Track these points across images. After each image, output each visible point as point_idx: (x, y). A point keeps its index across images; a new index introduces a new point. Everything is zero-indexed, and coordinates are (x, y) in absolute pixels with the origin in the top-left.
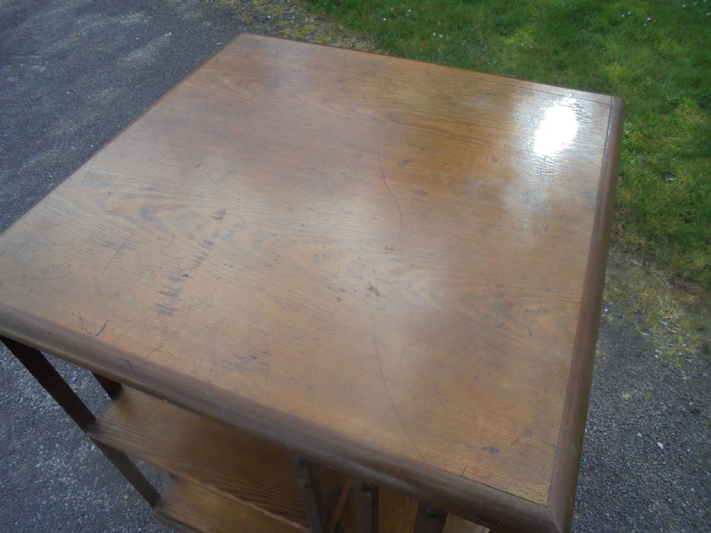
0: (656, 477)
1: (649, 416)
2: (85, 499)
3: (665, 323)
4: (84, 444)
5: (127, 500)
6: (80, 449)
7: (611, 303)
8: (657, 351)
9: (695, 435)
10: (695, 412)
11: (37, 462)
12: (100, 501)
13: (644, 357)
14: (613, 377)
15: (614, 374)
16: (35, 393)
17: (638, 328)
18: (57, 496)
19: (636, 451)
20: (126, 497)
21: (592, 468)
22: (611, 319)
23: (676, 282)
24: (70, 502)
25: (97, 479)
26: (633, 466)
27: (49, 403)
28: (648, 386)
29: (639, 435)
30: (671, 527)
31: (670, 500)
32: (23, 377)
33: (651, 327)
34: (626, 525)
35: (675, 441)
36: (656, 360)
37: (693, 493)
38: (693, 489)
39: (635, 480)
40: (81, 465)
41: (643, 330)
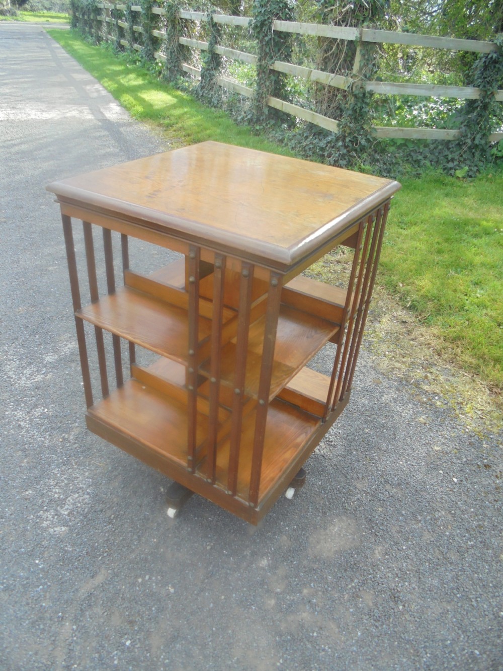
0: (446, 497)
1: (452, 462)
2: (33, 436)
3: (479, 412)
4: (41, 408)
5: (61, 442)
6: (37, 410)
7: (442, 395)
8: (468, 427)
9: (483, 479)
10: (487, 466)
11: (6, 411)
12: (43, 439)
13: (458, 429)
14: (431, 436)
15: (432, 435)
16: (15, 375)
17: (457, 412)
18: (15, 431)
19: (435, 480)
20: (61, 440)
21: (399, 484)
22: (438, 403)
23: (494, 390)
24: (23, 436)
25: (44, 427)
26: (430, 488)
27: (23, 382)
28: (456, 445)
29: (441, 472)
30: (450, 527)
31: (453, 512)
32: (9, 365)
33: (468, 413)
34: (415, 520)
35: (467, 479)
36: (466, 432)
37: (473, 512)
38: (472, 510)
39: (430, 497)
40: (35, 418)
41: (462, 414)
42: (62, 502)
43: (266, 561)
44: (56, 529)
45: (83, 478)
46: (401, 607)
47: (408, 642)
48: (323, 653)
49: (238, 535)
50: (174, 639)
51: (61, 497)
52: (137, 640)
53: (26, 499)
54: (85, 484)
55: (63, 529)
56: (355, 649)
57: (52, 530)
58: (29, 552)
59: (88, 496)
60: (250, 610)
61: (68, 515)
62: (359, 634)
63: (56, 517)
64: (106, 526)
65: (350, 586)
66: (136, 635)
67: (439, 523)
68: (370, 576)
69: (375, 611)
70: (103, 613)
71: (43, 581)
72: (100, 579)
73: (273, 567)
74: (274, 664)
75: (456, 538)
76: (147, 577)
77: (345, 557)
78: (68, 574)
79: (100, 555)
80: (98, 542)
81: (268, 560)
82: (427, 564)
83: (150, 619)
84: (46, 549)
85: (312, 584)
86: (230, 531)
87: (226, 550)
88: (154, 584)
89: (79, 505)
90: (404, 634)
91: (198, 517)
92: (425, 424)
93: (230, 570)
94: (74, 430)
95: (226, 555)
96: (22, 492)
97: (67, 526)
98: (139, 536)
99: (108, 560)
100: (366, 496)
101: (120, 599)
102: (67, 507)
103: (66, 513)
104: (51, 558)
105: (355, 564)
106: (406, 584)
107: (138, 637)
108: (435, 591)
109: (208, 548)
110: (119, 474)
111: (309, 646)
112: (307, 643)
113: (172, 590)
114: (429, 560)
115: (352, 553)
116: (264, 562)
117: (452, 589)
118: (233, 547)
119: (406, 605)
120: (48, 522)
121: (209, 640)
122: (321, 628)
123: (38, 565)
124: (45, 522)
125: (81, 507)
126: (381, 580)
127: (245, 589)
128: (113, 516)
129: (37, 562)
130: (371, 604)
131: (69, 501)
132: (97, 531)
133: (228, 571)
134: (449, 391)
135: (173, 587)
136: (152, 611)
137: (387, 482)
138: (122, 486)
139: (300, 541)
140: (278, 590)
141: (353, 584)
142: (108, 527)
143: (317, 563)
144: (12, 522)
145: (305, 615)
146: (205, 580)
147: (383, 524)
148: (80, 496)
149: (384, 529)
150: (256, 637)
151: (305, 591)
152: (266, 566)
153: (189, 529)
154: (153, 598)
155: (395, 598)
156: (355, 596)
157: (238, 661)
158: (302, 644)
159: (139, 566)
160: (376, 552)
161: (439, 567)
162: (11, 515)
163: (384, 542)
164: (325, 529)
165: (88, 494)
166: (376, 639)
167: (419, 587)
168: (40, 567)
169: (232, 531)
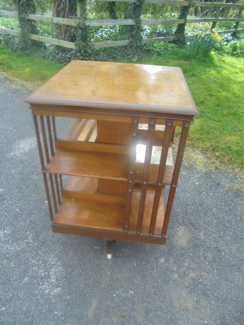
0: (212, 203)
1: (206, 188)
2: (7, 248)
3: (203, 163)
5: (26, 245)
7: (185, 160)
9: (220, 190)
10: (218, 184)
12: (14, 248)
13: (200, 173)
14: (192, 179)
17: (195, 166)
19: (204, 197)
20: (25, 244)
21: (193, 204)
22: (186, 164)
23: (203, 152)
25: (10, 241)
26: (205, 201)
28: (203, 180)
29: (204, 193)
30: (220, 214)
31: (218, 207)
33: (199, 165)
34: (207, 216)
35: (215, 193)
36: (203, 173)
37: (224, 205)
38: (224, 204)
39: (207, 204)
40: (2, 238)
41: (197, 166)
42: (48, 276)
43: (162, 259)
44: (54, 291)
45: (52, 259)
46: (223, 253)
47: (234, 265)
48: (208, 286)
49: (144, 253)
50: (147, 313)
51: (46, 273)
52: (132, 323)
53: (27, 284)
54: (54, 262)
55: (59, 289)
56: (218, 278)
57: (53, 293)
58: (48, 310)
59: (60, 267)
60: (170, 284)
61: (56, 281)
62: (216, 271)
63: (50, 285)
64: (80, 278)
65: (201, 254)
66: (130, 321)
67: (216, 213)
68: (205, 247)
69: (216, 259)
70: (108, 320)
71: (66, 321)
72: (95, 304)
73: (167, 261)
74: (194, 301)
75: (225, 217)
76: (117, 292)
77: (192, 243)
78: (77, 310)
79: (87, 293)
80: (81, 287)
81: (163, 258)
82: (222, 232)
83: (131, 310)
84: (56, 304)
85: (187, 260)
86: (139, 253)
87: (143, 262)
88: (122, 294)
89: (59, 274)
90: (231, 263)
91: (121, 253)
92: (186, 175)
93: (151, 270)
94: (29, 236)
95: (145, 265)
96: (22, 281)
97: (60, 287)
98: (100, 275)
99: (93, 293)
100: (184, 214)
101: (111, 309)
102: (52, 277)
103: (54, 281)
104: (62, 307)
105: (197, 244)
106: (219, 243)
107: (131, 322)
108: (230, 241)
109: (135, 265)
110: (69, 249)
111: (202, 286)
112: (200, 285)
113: (132, 292)
114: (222, 230)
115: (193, 240)
116: (162, 260)
117: (235, 237)
118: (145, 260)
119: (225, 251)
120: (48, 290)
121: (163, 305)
122: (201, 276)
123: (57, 314)
124: (46, 291)
125: (60, 274)
126: (210, 246)
127: (162, 276)
128: (80, 271)
129: (56, 313)
130: (212, 258)
131: (52, 274)
132: (77, 282)
133: (150, 271)
134: (187, 158)
135: (132, 290)
136: (130, 306)
137: (188, 205)
138: (75, 254)
139: (171, 244)
140: (175, 269)
141: (201, 253)
142: (81, 277)
143: (183, 251)
144: (27, 299)
145: (192, 274)
146: (143, 280)
147: (197, 223)
148: (56, 269)
149: (199, 224)
150: (180, 294)
151: (186, 264)
152: (164, 261)
153: (121, 260)
154: (126, 300)
155: (219, 251)
156: (205, 257)
157: (179, 308)
158: (199, 287)
159: (110, 289)
160: (201, 235)
161: (226, 231)
162: (24, 296)
163: (202, 230)
164: (177, 235)
165: (60, 266)
166: (223, 270)
167: (224, 242)
168: (59, 314)
169: (140, 253)
